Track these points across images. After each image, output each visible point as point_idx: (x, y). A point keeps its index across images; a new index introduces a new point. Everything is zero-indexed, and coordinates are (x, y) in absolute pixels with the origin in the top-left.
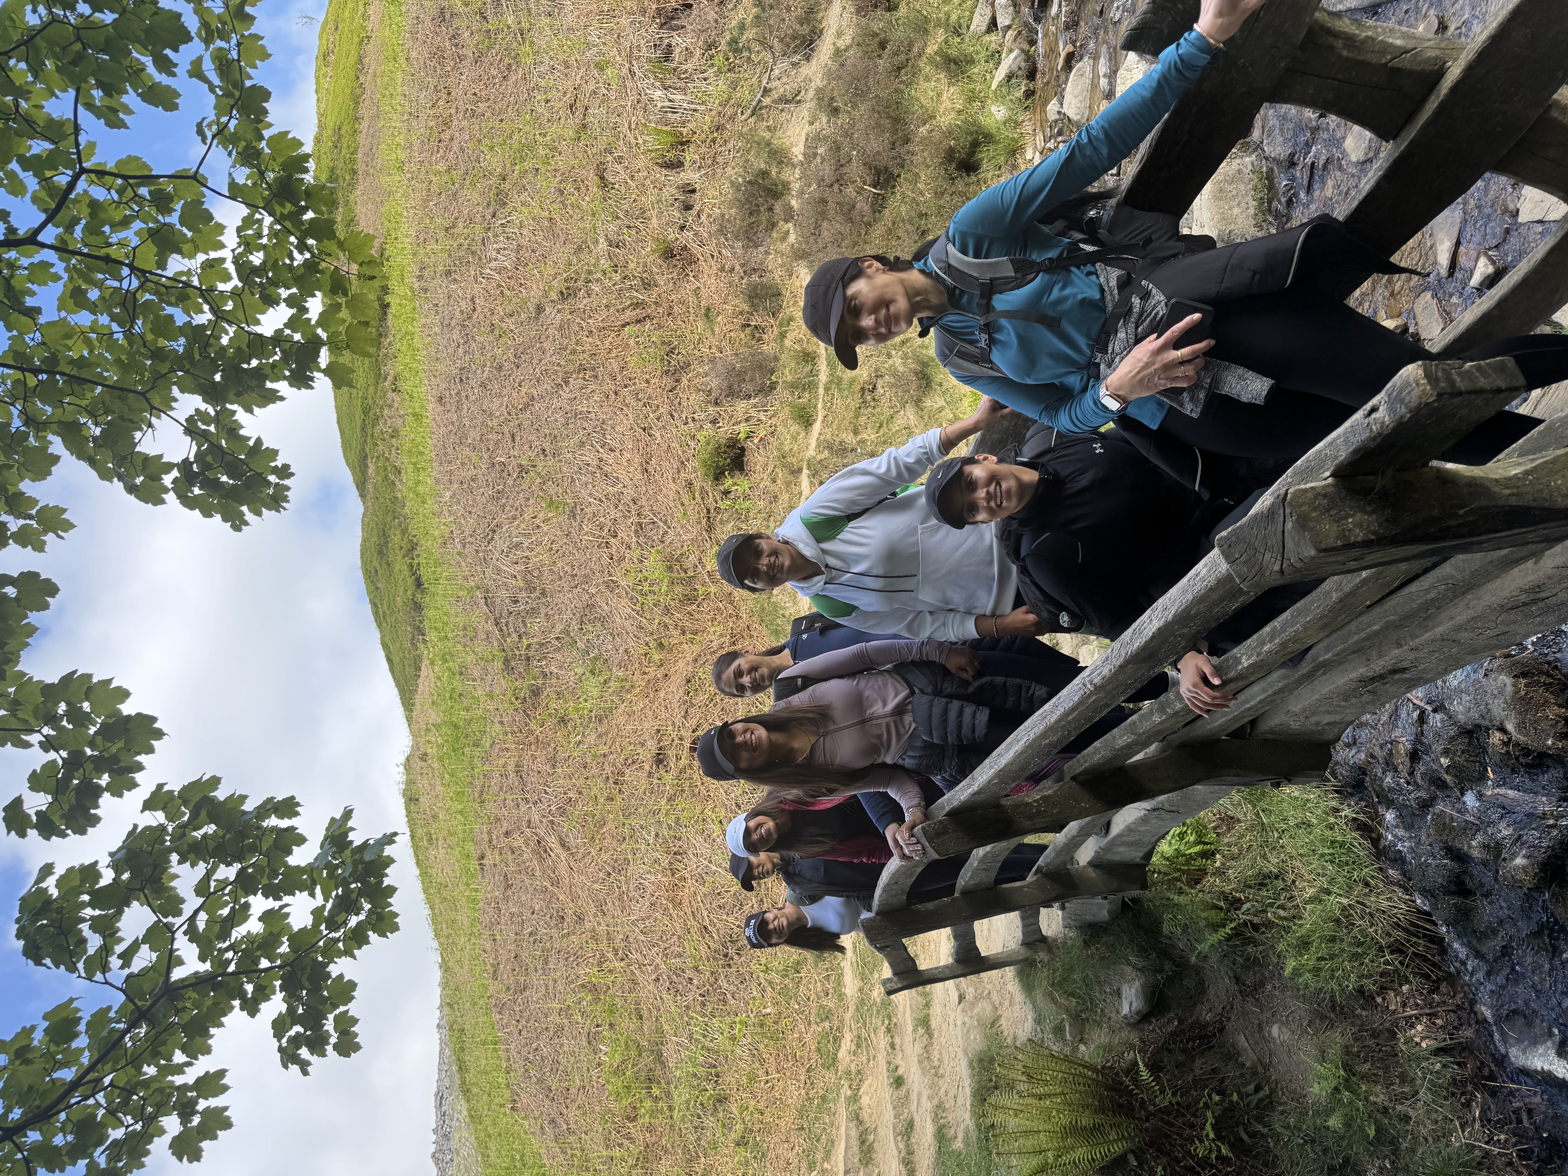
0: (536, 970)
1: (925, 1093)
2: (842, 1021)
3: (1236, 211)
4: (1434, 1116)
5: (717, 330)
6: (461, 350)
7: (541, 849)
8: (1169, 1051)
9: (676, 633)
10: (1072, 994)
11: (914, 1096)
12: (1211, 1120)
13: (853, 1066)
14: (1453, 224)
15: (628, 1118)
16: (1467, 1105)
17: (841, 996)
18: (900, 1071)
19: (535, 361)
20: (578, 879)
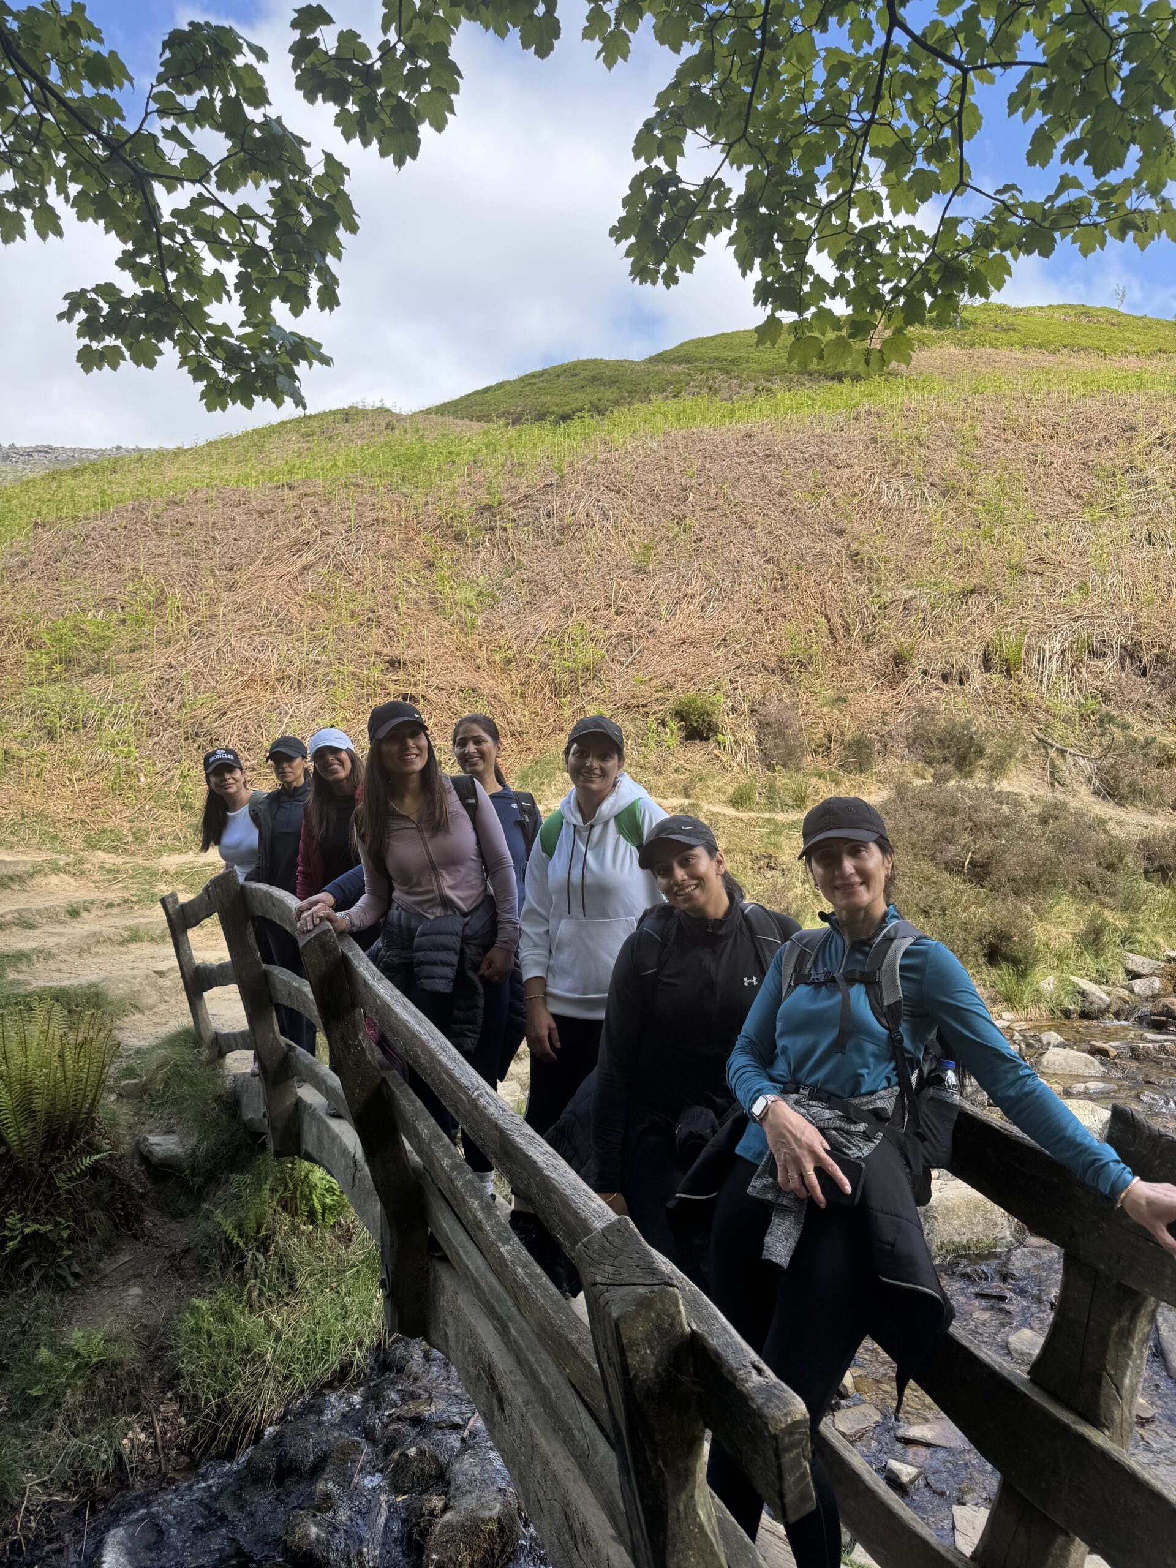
0: (177, 544)
1: (62, 940)
2: (133, 854)
3: (957, 1223)
4: (53, 1455)
5: (825, 710)
6: (798, 455)
7: (300, 546)
8: (112, 1185)
9: (522, 676)
10: (167, 1085)
11: (59, 929)
12: (42, 1229)
13: (88, 866)
14: (949, 1440)
15: (30, 641)
16: (65, 1488)
17: (159, 852)
18: (84, 914)
19: (789, 529)
20: (271, 585)
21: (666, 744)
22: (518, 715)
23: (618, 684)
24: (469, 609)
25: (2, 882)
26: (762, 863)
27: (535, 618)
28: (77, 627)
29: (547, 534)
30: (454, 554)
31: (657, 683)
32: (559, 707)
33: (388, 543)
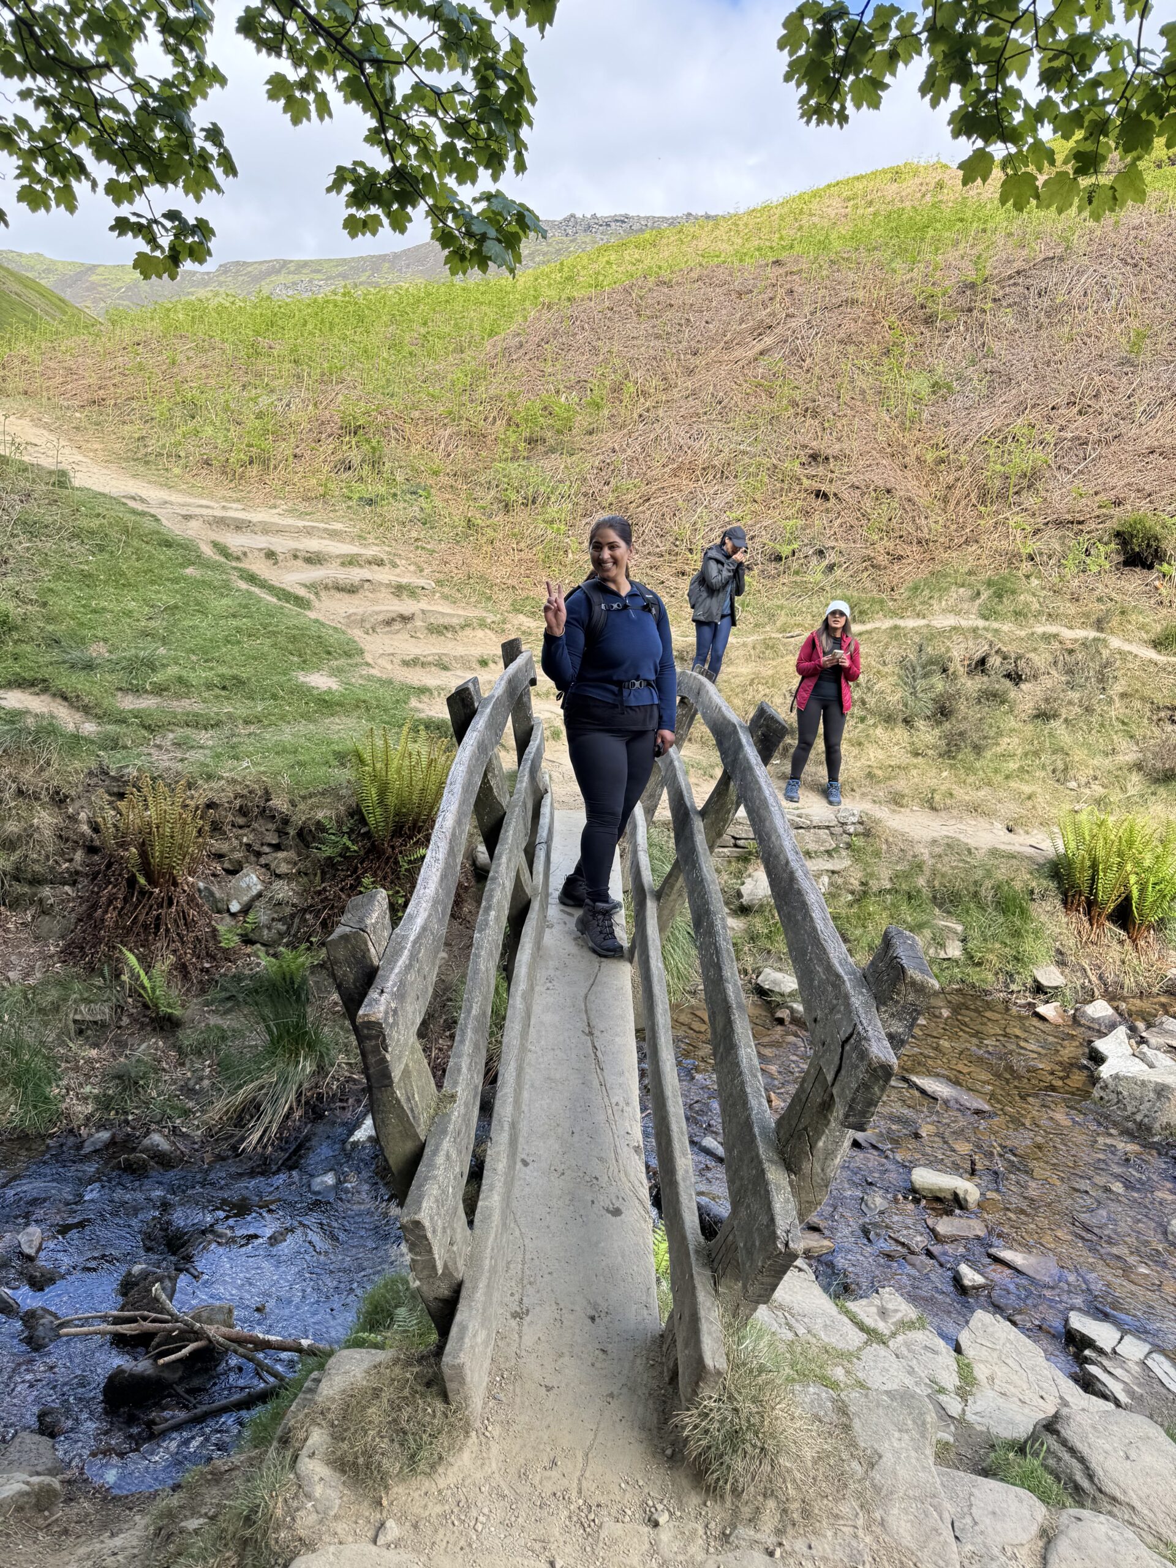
7: (763, 329)
9: (950, 479)
20: (724, 371)
21: (1095, 569)
22: (931, 521)
23: (1056, 495)
24: (918, 401)
25: (438, 630)
26: (1162, 714)
27: (984, 414)
28: (545, 409)
29: (1031, 316)
30: (919, 339)
31: (1102, 497)
32: (981, 516)
33: (849, 327)
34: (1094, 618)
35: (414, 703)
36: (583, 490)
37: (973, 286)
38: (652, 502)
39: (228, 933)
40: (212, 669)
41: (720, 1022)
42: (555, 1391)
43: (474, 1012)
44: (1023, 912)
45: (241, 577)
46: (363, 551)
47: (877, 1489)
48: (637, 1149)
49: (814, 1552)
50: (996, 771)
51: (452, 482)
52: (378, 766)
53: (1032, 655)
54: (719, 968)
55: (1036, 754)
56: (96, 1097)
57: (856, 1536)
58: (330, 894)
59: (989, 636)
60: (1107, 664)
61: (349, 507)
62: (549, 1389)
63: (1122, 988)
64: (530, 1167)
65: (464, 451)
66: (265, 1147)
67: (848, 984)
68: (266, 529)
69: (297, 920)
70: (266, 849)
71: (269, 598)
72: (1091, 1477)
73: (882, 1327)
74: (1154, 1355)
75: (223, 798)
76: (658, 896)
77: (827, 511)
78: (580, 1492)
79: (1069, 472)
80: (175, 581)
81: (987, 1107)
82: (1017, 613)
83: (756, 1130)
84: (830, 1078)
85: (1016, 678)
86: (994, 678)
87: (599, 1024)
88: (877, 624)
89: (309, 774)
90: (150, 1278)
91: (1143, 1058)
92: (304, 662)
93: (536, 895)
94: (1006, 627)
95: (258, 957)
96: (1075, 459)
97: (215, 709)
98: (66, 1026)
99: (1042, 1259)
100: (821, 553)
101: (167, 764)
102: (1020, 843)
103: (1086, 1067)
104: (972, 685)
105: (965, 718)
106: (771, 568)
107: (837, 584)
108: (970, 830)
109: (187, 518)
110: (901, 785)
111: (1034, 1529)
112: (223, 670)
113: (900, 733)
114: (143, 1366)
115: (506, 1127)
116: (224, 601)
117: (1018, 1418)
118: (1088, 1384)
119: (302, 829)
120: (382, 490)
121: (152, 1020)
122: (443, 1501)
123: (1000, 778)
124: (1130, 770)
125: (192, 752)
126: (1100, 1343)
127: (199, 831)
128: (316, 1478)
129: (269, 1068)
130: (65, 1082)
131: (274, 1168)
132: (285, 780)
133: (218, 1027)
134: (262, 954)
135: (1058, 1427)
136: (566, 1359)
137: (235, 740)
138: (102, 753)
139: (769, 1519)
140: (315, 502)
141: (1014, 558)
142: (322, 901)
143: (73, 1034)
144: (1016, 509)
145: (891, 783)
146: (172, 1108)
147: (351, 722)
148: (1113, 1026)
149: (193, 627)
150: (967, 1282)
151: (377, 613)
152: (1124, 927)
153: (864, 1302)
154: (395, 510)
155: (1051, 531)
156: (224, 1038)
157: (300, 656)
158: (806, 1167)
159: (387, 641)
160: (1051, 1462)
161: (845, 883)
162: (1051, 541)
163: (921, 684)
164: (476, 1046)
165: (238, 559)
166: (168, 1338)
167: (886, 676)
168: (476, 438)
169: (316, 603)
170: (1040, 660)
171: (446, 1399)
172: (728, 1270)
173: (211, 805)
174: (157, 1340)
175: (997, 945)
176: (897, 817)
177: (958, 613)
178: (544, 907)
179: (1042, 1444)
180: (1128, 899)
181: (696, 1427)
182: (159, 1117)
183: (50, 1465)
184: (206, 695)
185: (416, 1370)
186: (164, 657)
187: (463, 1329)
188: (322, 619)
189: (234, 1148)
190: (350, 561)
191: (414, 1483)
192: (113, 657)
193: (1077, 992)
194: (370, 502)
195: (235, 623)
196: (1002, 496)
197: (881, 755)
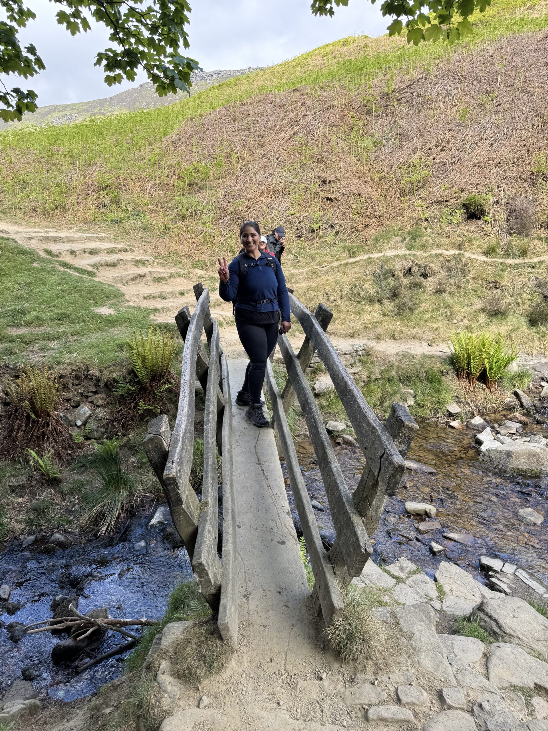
0: (242, 125)
2: (209, 271)
3: (522, 461)
7: (293, 123)
9: (387, 186)
11: (176, 300)
14: (465, 541)
18: (186, 295)
21: (455, 222)
22: (380, 207)
23: (435, 190)
24: (368, 151)
25: (158, 280)
26: (491, 285)
27: (399, 154)
28: (195, 169)
29: (415, 107)
30: (365, 122)
31: (455, 189)
32: (402, 202)
33: (333, 118)
34: (457, 244)
35: (152, 317)
36: (219, 206)
37: (387, 94)
38: (251, 209)
39: (77, 436)
40: (52, 311)
41: (321, 452)
42: (268, 627)
43: (210, 463)
44: (439, 381)
45: (60, 265)
46: (116, 246)
47: (414, 648)
48: (288, 513)
49: (391, 680)
50: (421, 319)
51: (155, 208)
52: (140, 349)
53: (431, 265)
54: (316, 428)
55: (438, 309)
56: (25, 520)
57: (408, 670)
58: (124, 412)
59: (412, 258)
60: (465, 265)
61: (107, 225)
62: (265, 627)
63: (486, 410)
64: (242, 528)
65: (159, 193)
66: (110, 533)
67: (379, 431)
68: (69, 240)
69: (110, 426)
70: (91, 394)
71: (75, 274)
72: (500, 627)
73: (402, 575)
74: (518, 570)
75: (67, 372)
76: (282, 397)
77: (333, 206)
78: (286, 670)
79: (440, 178)
80: (29, 270)
81: (434, 471)
82: (423, 246)
83: (344, 500)
84: (376, 474)
85: (425, 276)
86: (416, 277)
87: (263, 459)
88: (361, 257)
89: (107, 356)
90: (65, 601)
91: (499, 440)
92: (96, 303)
93: (226, 403)
94: (419, 253)
95: (93, 445)
96: (441, 172)
97: (56, 330)
98: (6, 489)
99: (466, 535)
100: (332, 226)
101: (37, 359)
102: (434, 350)
103: (475, 447)
104: (406, 281)
105: (404, 297)
106: (310, 236)
107: (341, 240)
108: (412, 347)
109: (30, 239)
110: (380, 330)
111: (481, 654)
112: (58, 311)
113: (377, 307)
114: (68, 642)
115: (230, 512)
116: (54, 277)
117: (465, 606)
118: (492, 587)
119: (106, 383)
120: (121, 215)
121: (47, 481)
122: (226, 684)
123: (422, 322)
124: (479, 312)
125: (49, 352)
126: (495, 568)
127: (57, 390)
128: (167, 683)
129: (106, 496)
130: (9, 515)
131: (115, 542)
132: (96, 361)
133: (79, 480)
134: (95, 444)
135: (484, 608)
136: (270, 612)
137: (68, 344)
138: (5, 357)
139: (370, 669)
140: (90, 224)
141: (418, 220)
142: (121, 416)
143: (9, 492)
144: (417, 198)
145: (375, 330)
146: (62, 520)
147: (123, 329)
148: (484, 428)
149: (40, 292)
150: (435, 550)
151: (128, 275)
152: (484, 383)
153: (392, 565)
154: (129, 224)
155: (434, 206)
156: (83, 485)
157: (94, 300)
158: (369, 514)
159: (134, 288)
160: (482, 623)
161: (360, 378)
162: (435, 211)
163: (384, 283)
164: (213, 479)
165: (57, 256)
166: (79, 627)
167: (367, 281)
168: (164, 186)
169: (98, 273)
170: (435, 266)
171: (221, 638)
172: (339, 563)
173: (61, 376)
174: (73, 629)
175: (430, 398)
176: (379, 345)
177: (396, 249)
178: (230, 408)
179: (477, 616)
180: (485, 370)
181: (333, 634)
182: (57, 526)
183: (32, 694)
184: (51, 324)
185: (206, 628)
186: (29, 308)
187: (225, 607)
188: (101, 281)
189: (95, 535)
190: (111, 251)
191: (212, 678)
192: (3, 310)
193: (467, 414)
194: (117, 222)
195: (60, 287)
196: (411, 192)
197: (369, 317)
